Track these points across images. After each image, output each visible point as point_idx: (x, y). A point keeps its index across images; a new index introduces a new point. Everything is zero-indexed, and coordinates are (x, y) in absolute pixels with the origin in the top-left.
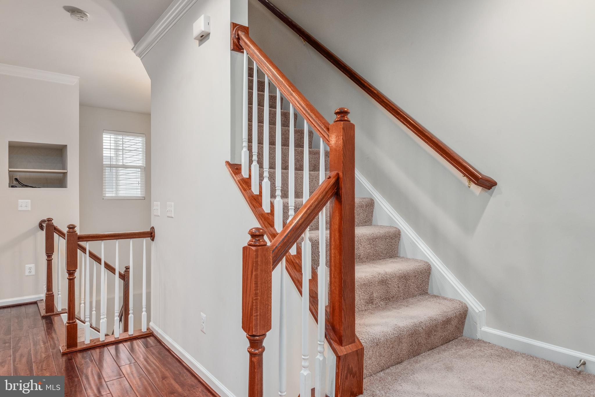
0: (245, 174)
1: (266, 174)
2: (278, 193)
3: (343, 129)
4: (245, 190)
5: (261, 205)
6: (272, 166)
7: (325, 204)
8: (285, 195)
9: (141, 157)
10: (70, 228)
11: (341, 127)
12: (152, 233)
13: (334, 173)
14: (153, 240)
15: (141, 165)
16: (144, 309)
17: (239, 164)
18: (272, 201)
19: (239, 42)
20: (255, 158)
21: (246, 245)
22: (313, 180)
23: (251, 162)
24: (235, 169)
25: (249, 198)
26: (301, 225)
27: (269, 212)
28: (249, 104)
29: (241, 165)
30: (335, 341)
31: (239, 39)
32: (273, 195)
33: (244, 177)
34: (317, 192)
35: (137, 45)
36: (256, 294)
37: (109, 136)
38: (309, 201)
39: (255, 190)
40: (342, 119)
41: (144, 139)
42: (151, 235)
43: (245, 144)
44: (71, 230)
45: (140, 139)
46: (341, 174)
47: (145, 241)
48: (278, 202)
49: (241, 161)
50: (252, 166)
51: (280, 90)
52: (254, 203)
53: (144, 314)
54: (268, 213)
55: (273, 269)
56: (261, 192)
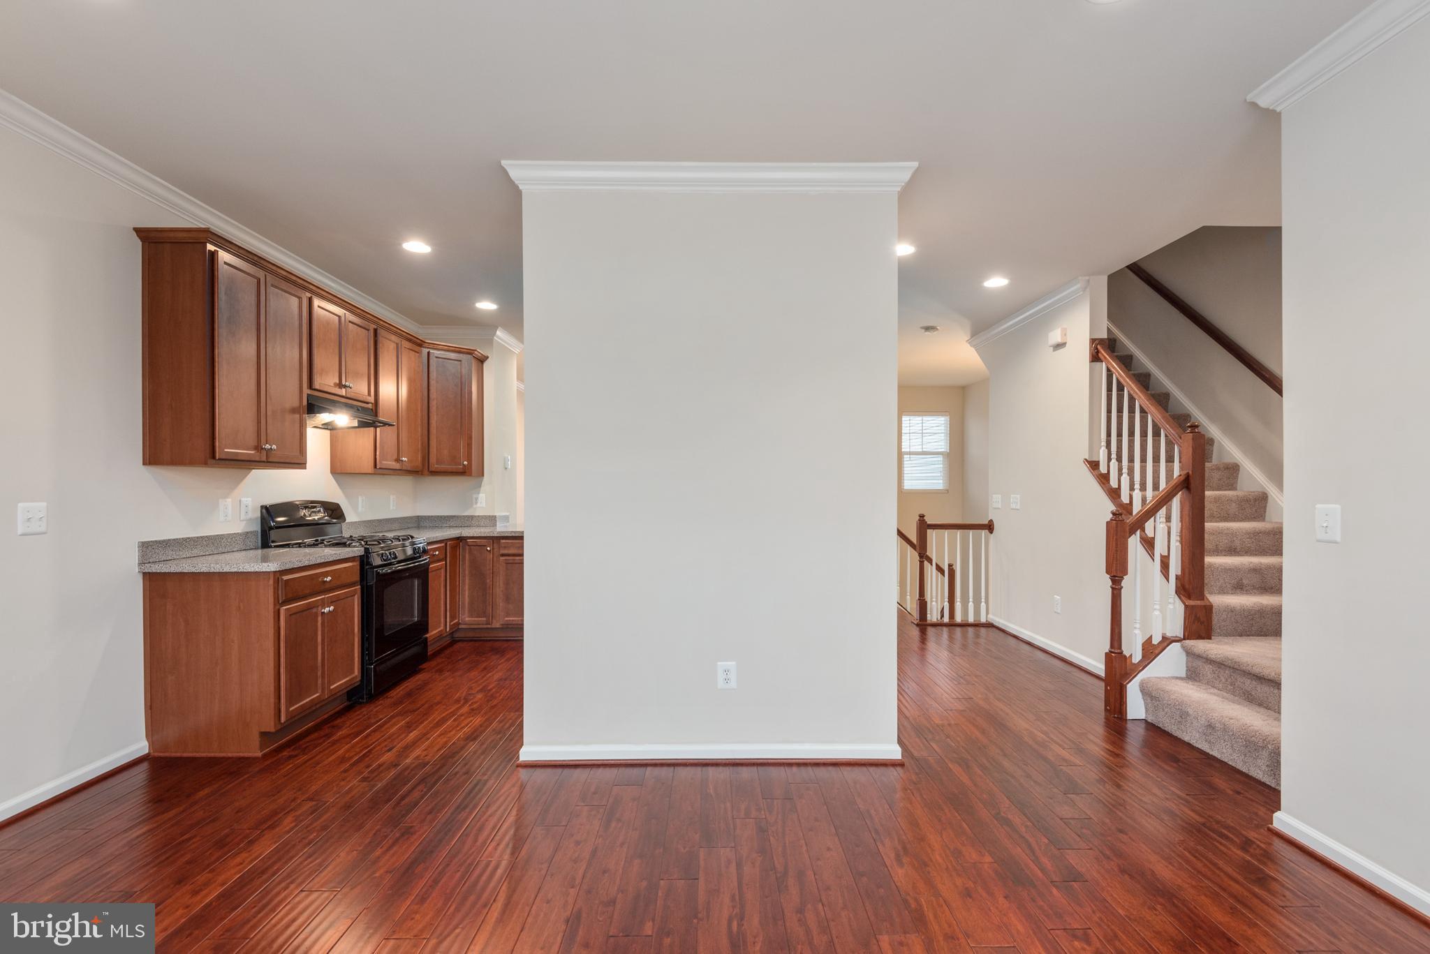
0: (1103, 469)
1: (1125, 470)
2: (1137, 486)
3: (1193, 439)
4: (1103, 484)
5: (1120, 497)
6: (1131, 460)
7: (1176, 494)
8: (1143, 487)
9: (943, 438)
10: (920, 517)
11: (1191, 437)
12: (990, 526)
13: (1185, 472)
14: (991, 533)
15: (943, 450)
16: (983, 600)
17: (1097, 460)
18: (1131, 493)
19: (1098, 355)
20: (1114, 456)
21: (1109, 520)
22: (1170, 472)
23: (1109, 459)
24: (1094, 465)
25: (1108, 490)
26: (1153, 509)
27: (1128, 502)
28: (1107, 412)
29: (1099, 461)
30: (1184, 596)
31: (1098, 352)
32: (1132, 488)
33: (1103, 472)
34: (1173, 483)
35: (974, 337)
36: (1117, 551)
37: (908, 419)
38: (1165, 489)
39: (1114, 483)
40: (1193, 431)
41: (948, 418)
42: (990, 527)
43: (1104, 443)
44: (922, 519)
45: (943, 419)
46: (1190, 473)
47: (984, 533)
48: (1137, 495)
49: (1099, 458)
50: (1111, 463)
51: (1138, 401)
52: (1113, 495)
53: (983, 604)
54: (1127, 504)
55: (1130, 537)
56: (1119, 485)
